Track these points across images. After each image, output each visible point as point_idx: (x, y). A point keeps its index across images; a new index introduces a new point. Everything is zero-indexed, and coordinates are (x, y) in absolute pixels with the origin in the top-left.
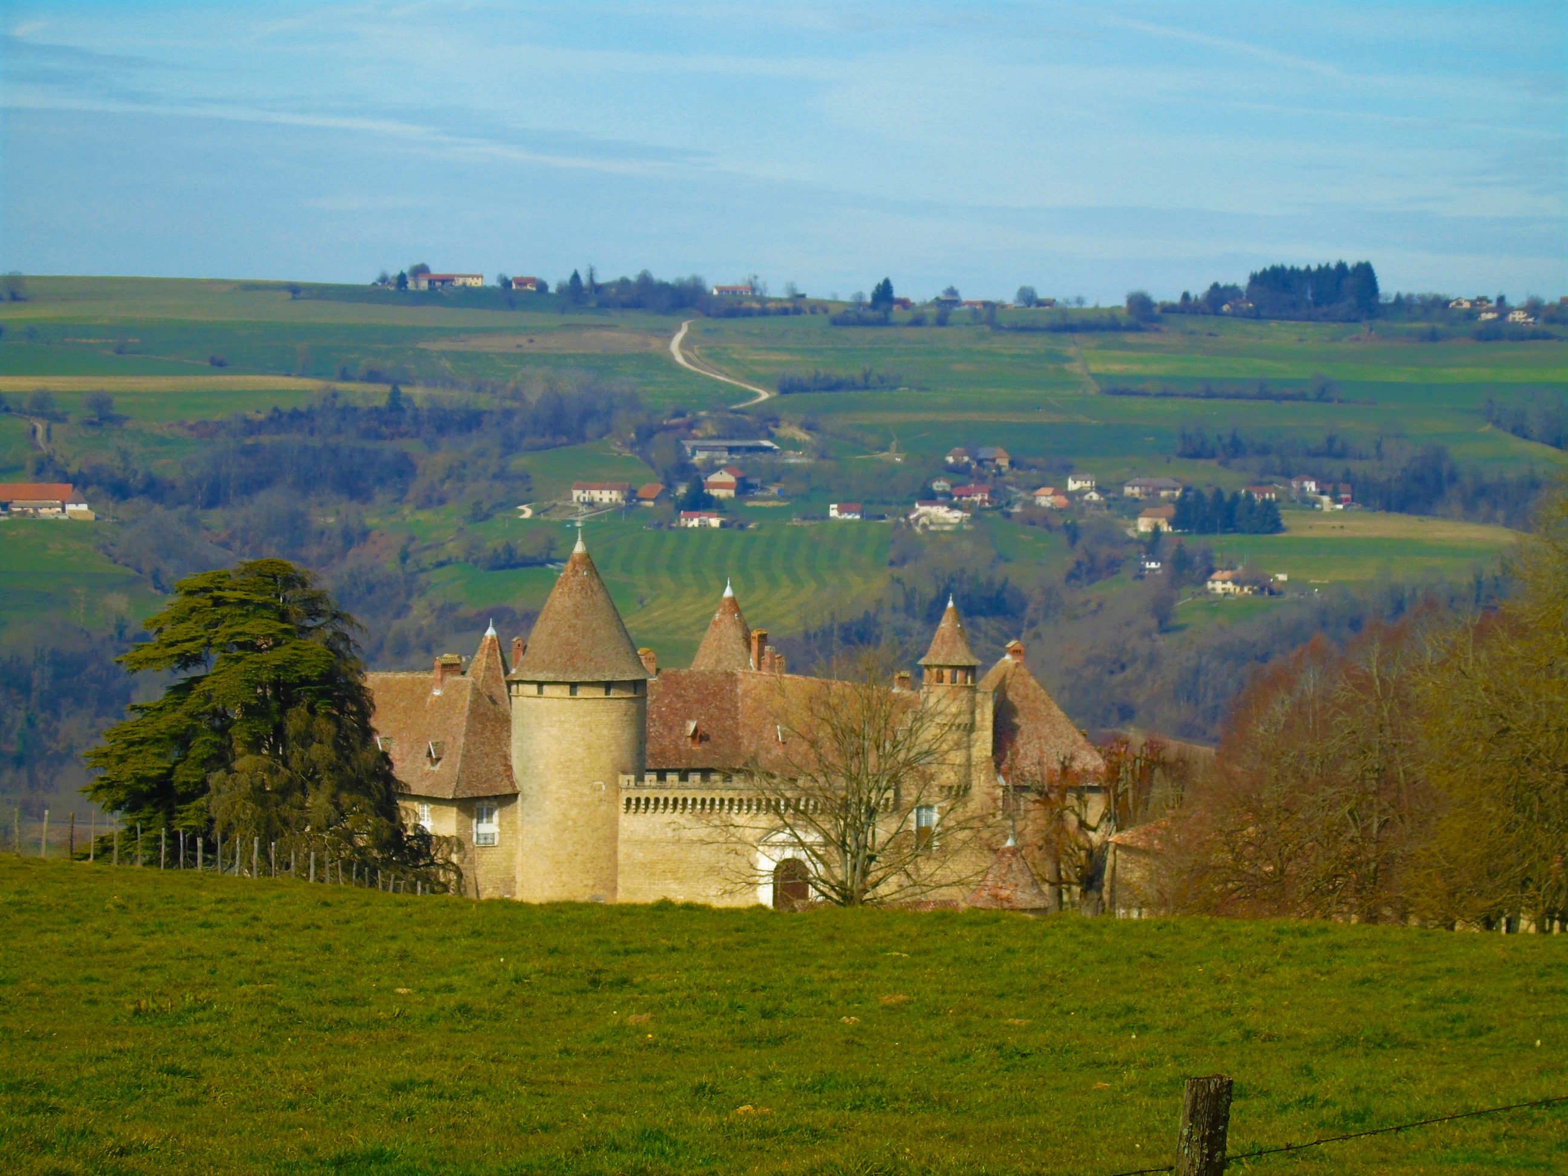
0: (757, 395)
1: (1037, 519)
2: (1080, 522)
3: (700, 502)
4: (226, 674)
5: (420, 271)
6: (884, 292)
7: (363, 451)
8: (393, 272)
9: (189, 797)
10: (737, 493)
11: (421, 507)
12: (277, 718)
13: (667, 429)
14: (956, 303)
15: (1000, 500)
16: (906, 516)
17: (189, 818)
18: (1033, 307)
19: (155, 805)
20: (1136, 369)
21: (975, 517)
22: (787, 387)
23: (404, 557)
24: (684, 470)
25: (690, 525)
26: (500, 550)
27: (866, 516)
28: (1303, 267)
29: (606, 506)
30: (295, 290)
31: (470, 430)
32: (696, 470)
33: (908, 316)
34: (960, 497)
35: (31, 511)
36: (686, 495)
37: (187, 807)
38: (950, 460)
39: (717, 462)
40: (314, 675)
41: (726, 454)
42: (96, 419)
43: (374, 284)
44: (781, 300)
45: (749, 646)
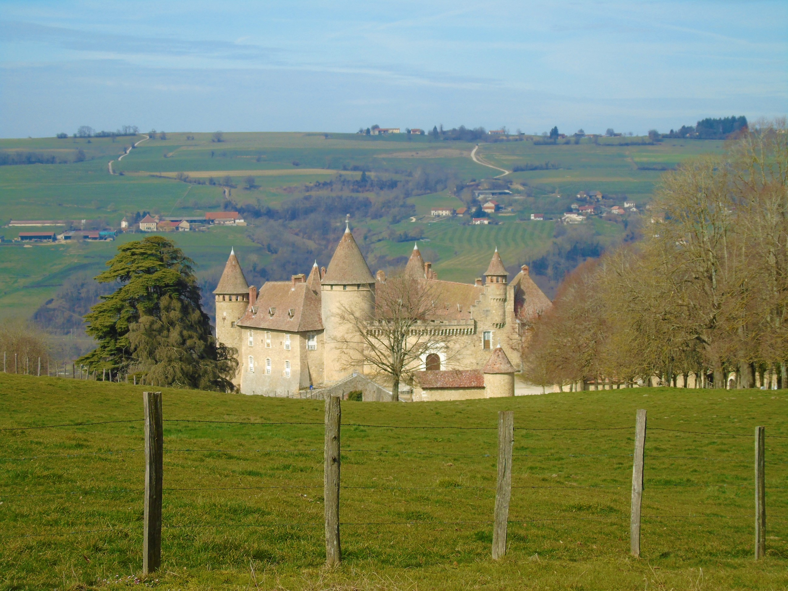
0: (504, 173)
1: (612, 219)
2: (629, 219)
3: (480, 214)
4: (135, 283)
5: (375, 127)
6: (555, 132)
7: (351, 197)
8: (365, 128)
9: (122, 333)
10: (495, 211)
11: (372, 219)
12: (156, 301)
13: (468, 186)
14: (583, 135)
15: (598, 212)
16: (561, 218)
17: (122, 342)
18: (613, 137)
19: (111, 337)
20: (652, 160)
21: (588, 218)
22: (516, 170)
23: (365, 238)
24: (475, 202)
25: (477, 223)
26: (402, 234)
27: (545, 219)
28: (718, 119)
29: (444, 217)
30: (326, 135)
31: (393, 188)
32: (480, 202)
33: (564, 140)
34: (582, 210)
35: (222, 223)
36: (475, 212)
37: (122, 337)
38: (579, 196)
39: (488, 199)
40: (171, 283)
41: (491, 196)
42: (248, 187)
43: (358, 133)
44: (513, 136)
45: (424, 269)
